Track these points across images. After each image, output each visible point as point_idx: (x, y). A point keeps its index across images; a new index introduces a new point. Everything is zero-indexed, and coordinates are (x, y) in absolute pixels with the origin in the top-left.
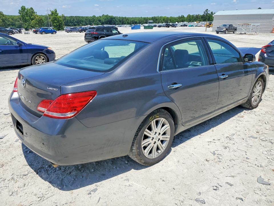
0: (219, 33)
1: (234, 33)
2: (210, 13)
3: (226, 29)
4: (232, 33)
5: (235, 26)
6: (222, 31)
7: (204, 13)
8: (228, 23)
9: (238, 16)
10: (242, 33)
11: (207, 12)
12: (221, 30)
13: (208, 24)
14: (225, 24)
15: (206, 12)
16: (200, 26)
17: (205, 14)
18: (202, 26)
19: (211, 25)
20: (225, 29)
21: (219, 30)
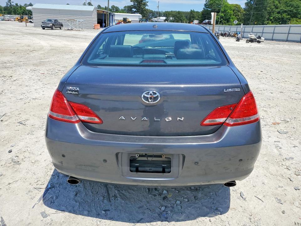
0: (45, 29)
1: (61, 29)
2: (15, 5)
3: (53, 25)
4: (59, 28)
5: (60, 21)
6: (49, 27)
7: (7, 4)
8: (53, 17)
9: (59, 10)
10: (69, 29)
11: (11, 4)
12: (47, 26)
13: (19, 18)
14: (50, 18)
15: (9, 3)
16: (8, 20)
17: (8, 6)
18: (10, 20)
19: (23, 19)
20: (51, 25)
21: (45, 25)
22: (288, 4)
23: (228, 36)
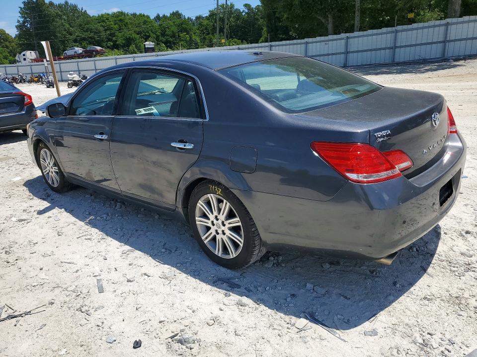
22: (83, 28)
23: (21, 82)
